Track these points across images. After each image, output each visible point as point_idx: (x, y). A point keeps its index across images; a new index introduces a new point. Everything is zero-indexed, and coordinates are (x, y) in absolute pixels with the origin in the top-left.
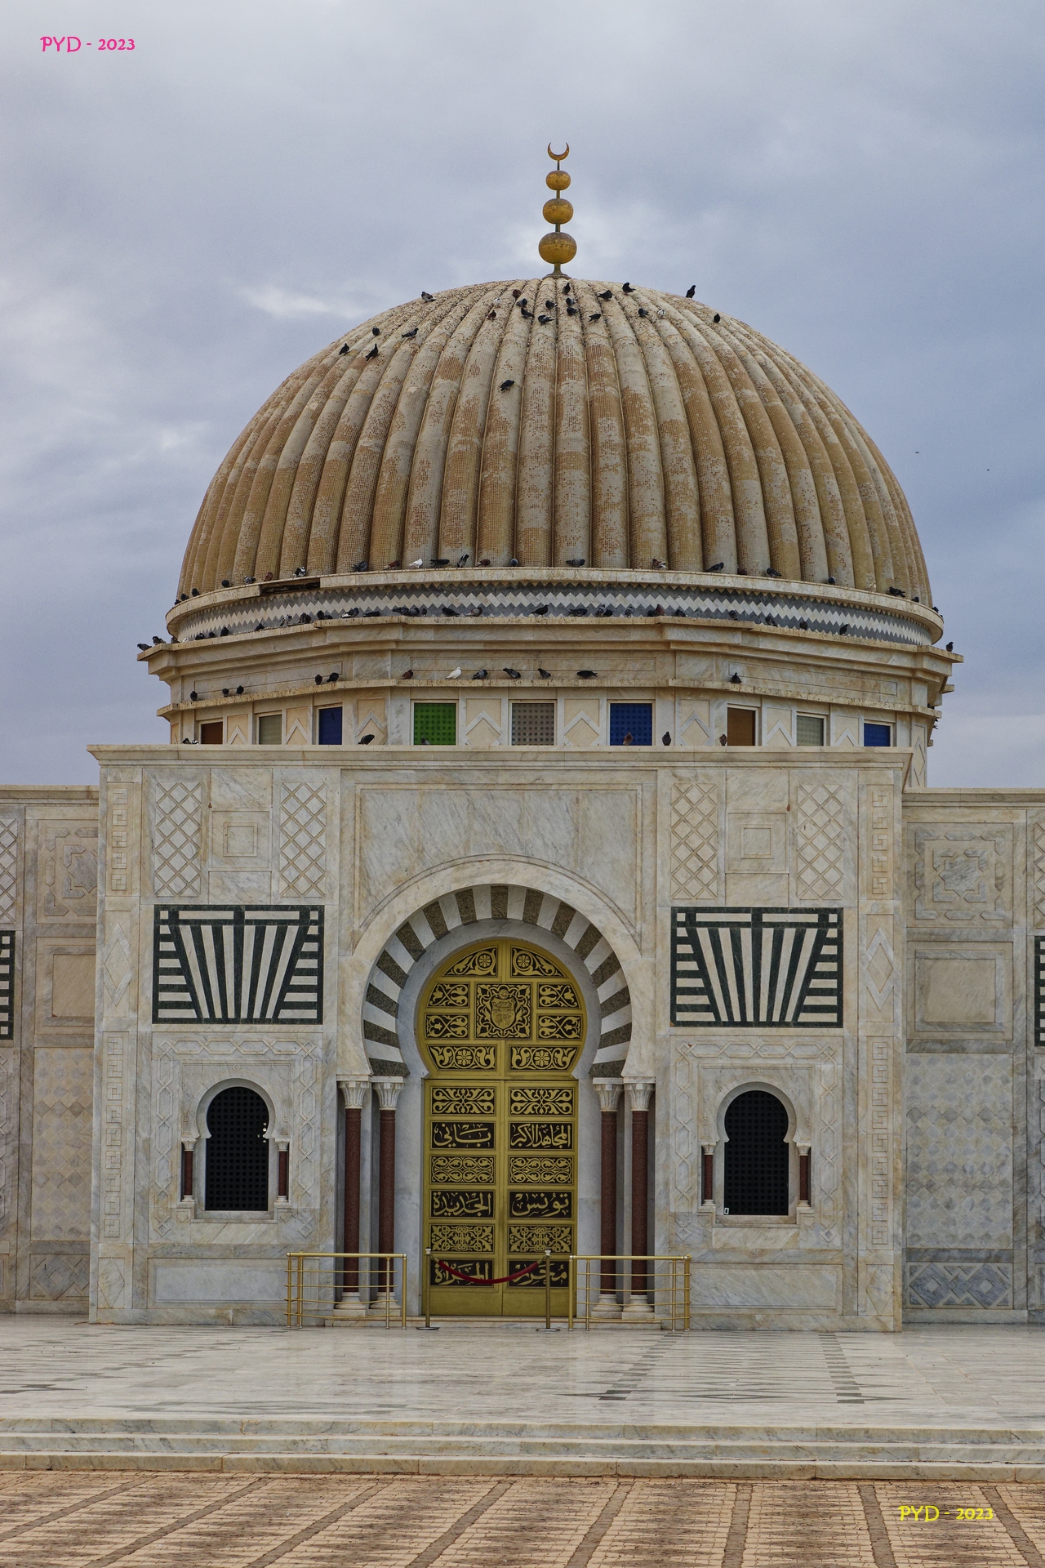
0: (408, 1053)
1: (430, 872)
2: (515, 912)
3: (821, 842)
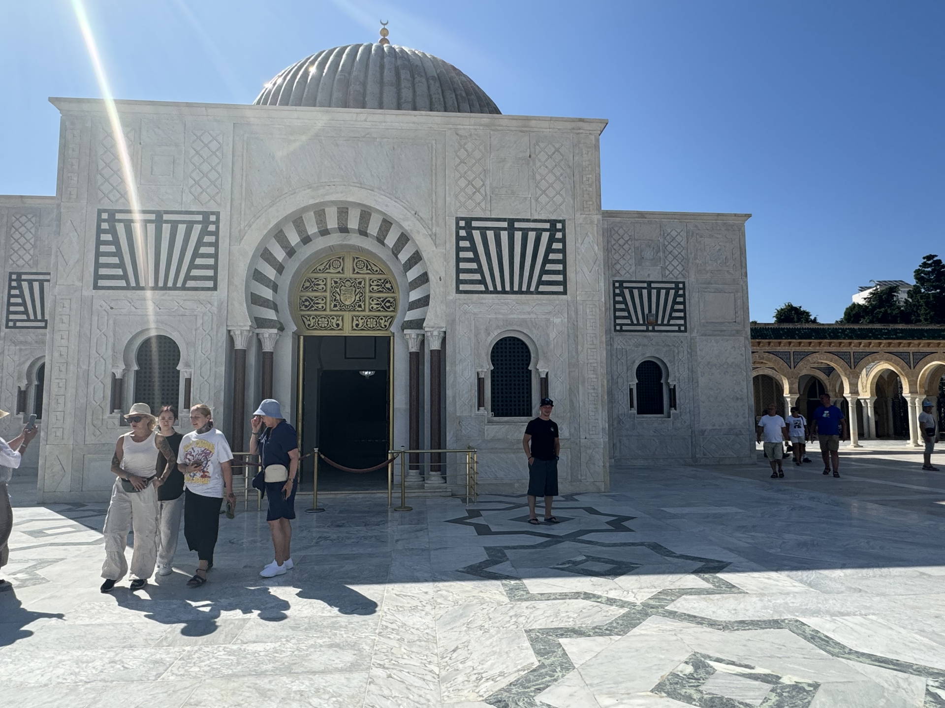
0: (283, 316)
1: (294, 192)
2: (353, 224)
3: (550, 178)
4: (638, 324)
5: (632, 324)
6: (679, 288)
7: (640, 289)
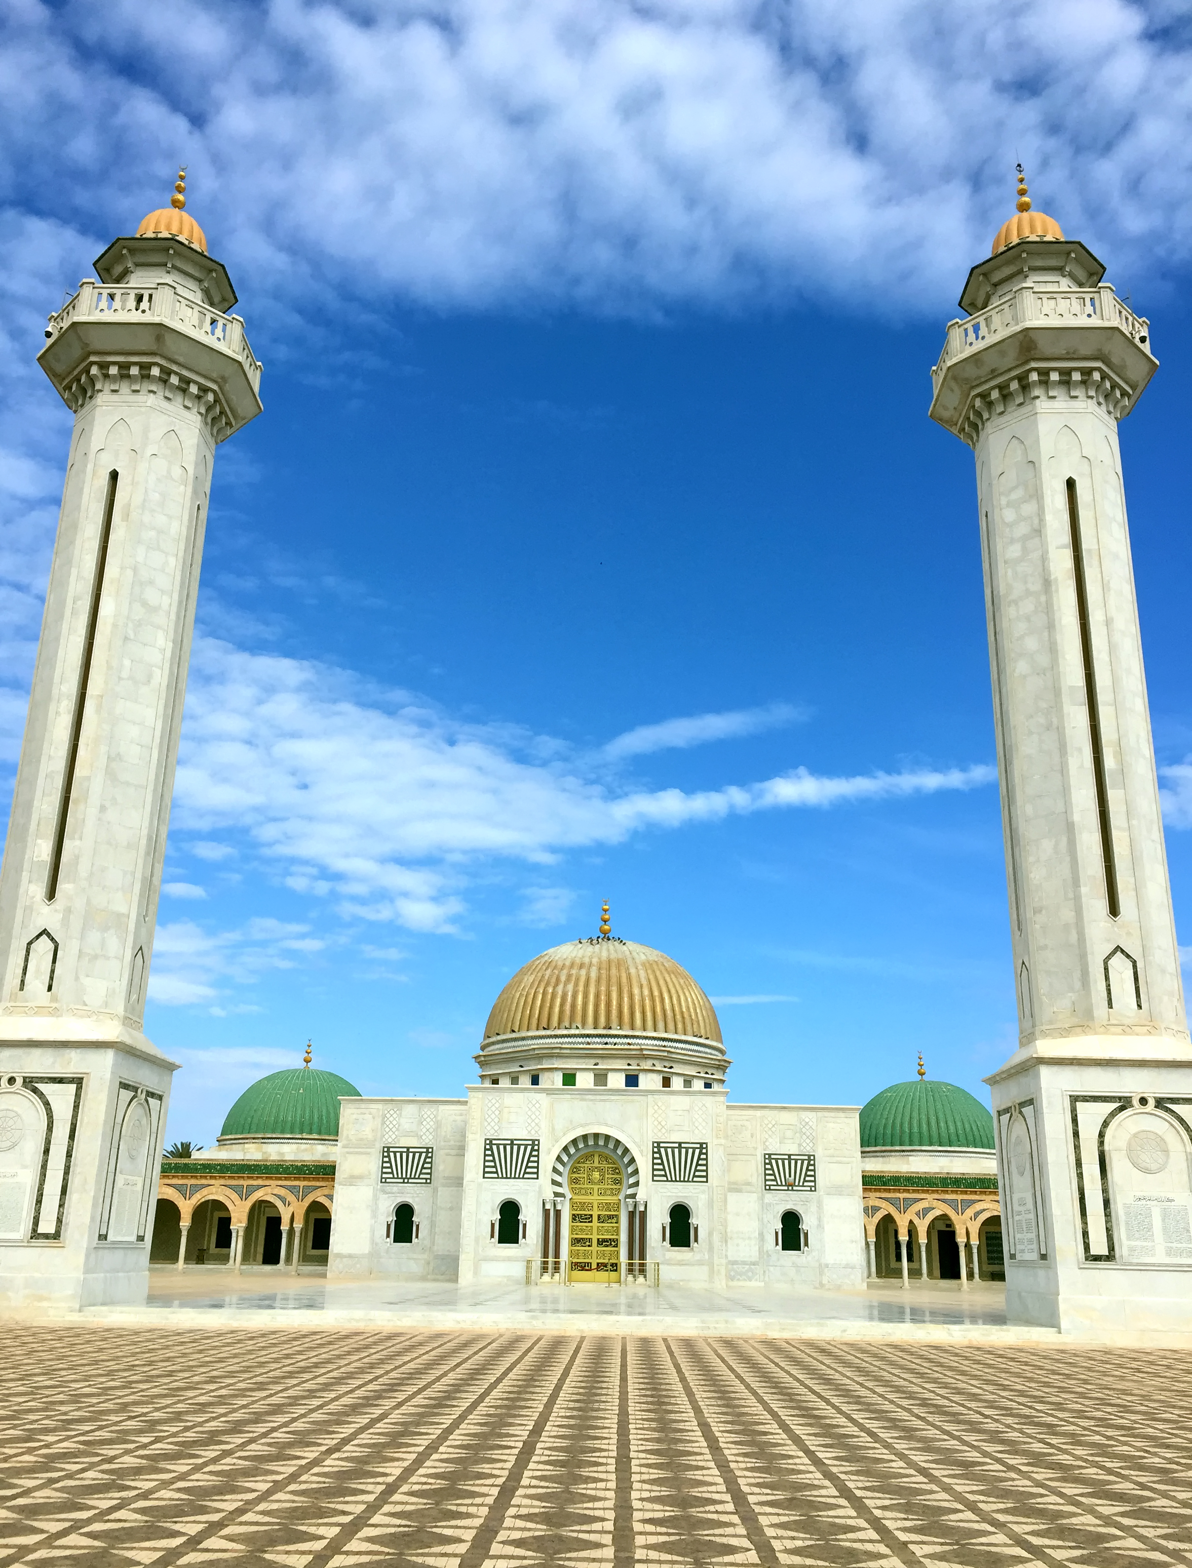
0: (565, 1190)
1: (574, 1128)
2: (601, 1143)
3: (700, 1120)
4: (782, 1185)
5: (777, 1185)
6: (811, 1159)
7: (783, 1160)
